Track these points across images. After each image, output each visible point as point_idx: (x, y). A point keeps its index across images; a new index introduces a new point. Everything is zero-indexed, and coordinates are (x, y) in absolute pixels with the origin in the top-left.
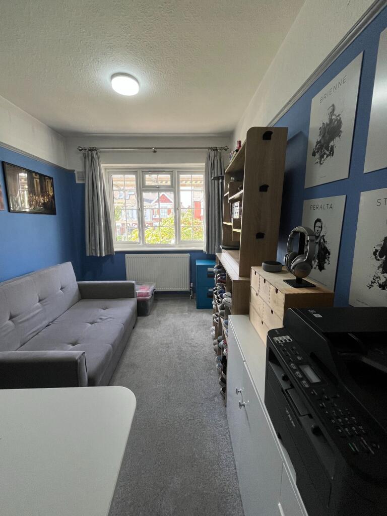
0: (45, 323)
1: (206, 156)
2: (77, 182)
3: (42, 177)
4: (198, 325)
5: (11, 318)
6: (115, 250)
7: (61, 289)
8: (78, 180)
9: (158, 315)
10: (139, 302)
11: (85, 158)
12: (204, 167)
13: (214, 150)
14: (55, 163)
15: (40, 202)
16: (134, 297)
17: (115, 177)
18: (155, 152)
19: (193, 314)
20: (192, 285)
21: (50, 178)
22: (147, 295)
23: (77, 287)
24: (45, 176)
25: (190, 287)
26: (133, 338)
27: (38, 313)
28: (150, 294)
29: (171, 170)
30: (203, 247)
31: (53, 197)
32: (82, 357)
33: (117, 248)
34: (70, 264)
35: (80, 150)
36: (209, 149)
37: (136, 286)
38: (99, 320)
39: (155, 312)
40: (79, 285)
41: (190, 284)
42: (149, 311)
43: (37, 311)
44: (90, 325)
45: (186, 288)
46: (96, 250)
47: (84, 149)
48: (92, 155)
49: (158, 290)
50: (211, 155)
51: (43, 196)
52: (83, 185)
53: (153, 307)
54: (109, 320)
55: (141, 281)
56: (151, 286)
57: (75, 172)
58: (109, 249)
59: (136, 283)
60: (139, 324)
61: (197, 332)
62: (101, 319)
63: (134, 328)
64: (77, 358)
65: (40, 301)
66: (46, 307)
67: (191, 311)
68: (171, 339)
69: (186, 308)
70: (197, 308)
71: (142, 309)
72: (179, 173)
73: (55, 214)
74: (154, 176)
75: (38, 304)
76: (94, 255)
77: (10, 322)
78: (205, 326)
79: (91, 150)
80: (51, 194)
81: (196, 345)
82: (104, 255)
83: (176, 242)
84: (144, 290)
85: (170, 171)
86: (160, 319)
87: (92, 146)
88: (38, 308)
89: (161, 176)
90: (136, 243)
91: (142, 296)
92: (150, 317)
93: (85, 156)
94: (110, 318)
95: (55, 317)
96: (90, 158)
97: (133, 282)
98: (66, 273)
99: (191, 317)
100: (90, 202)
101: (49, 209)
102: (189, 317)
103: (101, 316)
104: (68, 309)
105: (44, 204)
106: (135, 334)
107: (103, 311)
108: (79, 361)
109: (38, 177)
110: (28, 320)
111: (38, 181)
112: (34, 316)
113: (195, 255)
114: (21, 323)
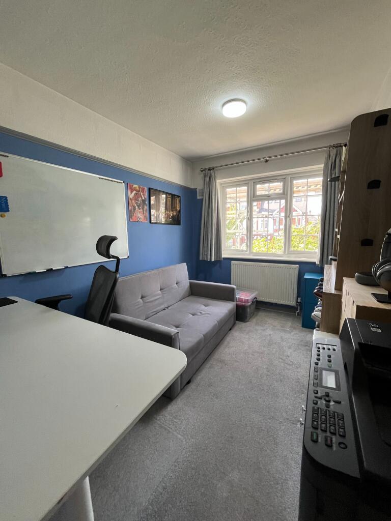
0: (162, 307)
1: (325, 155)
2: (198, 198)
3: (173, 196)
4: (298, 345)
5: (142, 297)
6: (223, 256)
7: (176, 284)
8: (199, 196)
9: (257, 324)
10: (238, 307)
11: (205, 177)
12: (323, 168)
13: (336, 147)
14: (183, 185)
15: (170, 215)
16: (233, 301)
17: (228, 190)
18: (267, 161)
19: (295, 332)
20: (299, 301)
21: (179, 196)
22: (247, 301)
23: (188, 284)
24: (175, 195)
25: (297, 302)
26: (228, 339)
27: (159, 298)
28: (249, 301)
29: (284, 177)
30: (316, 259)
31: (180, 211)
32: (176, 335)
33: (225, 255)
34: (185, 264)
35: (202, 171)
36: (330, 147)
37: (237, 292)
38: (199, 314)
39: (254, 320)
40: (191, 284)
41: (297, 299)
42: (248, 319)
43: (158, 297)
44: (191, 316)
45: (292, 302)
46: (207, 255)
47: (205, 170)
48: (210, 174)
49: (259, 299)
50: (332, 154)
51: (173, 211)
52: (202, 200)
53: (253, 315)
54: (207, 315)
55: (242, 288)
56: (252, 293)
57: (198, 190)
58: (218, 255)
59: (237, 289)
60: (236, 328)
61: (295, 351)
62: (201, 313)
63: (230, 330)
64: (172, 334)
65: (161, 290)
66: (165, 295)
67: (295, 328)
68: (264, 349)
69: (289, 324)
70: (302, 327)
71: (241, 314)
72: (293, 179)
73: (180, 225)
74: (266, 185)
75: (160, 292)
76: (206, 259)
77: (141, 300)
78: (307, 347)
79: (210, 169)
80: (178, 209)
81: (291, 363)
82: (213, 260)
83: (285, 252)
84: (244, 296)
85: (283, 179)
86: (257, 328)
87: (211, 166)
88: (159, 295)
89: (272, 185)
90: (243, 251)
91: (242, 301)
92: (248, 323)
93: (205, 176)
94: (208, 314)
95: (170, 304)
96: (208, 176)
97: (234, 286)
98: (181, 272)
99: (292, 334)
100: (206, 214)
101: (175, 221)
102: (290, 333)
103: (202, 310)
104: (180, 301)
105: (173, 217)
106: (230, 335)
107: (203, 307)
108: (173, 337)
109: (170, 196)
110: (152, 301)
111: (170, 200)
112: (156, 300)
113: (304, 267)
114: (148, 302)
